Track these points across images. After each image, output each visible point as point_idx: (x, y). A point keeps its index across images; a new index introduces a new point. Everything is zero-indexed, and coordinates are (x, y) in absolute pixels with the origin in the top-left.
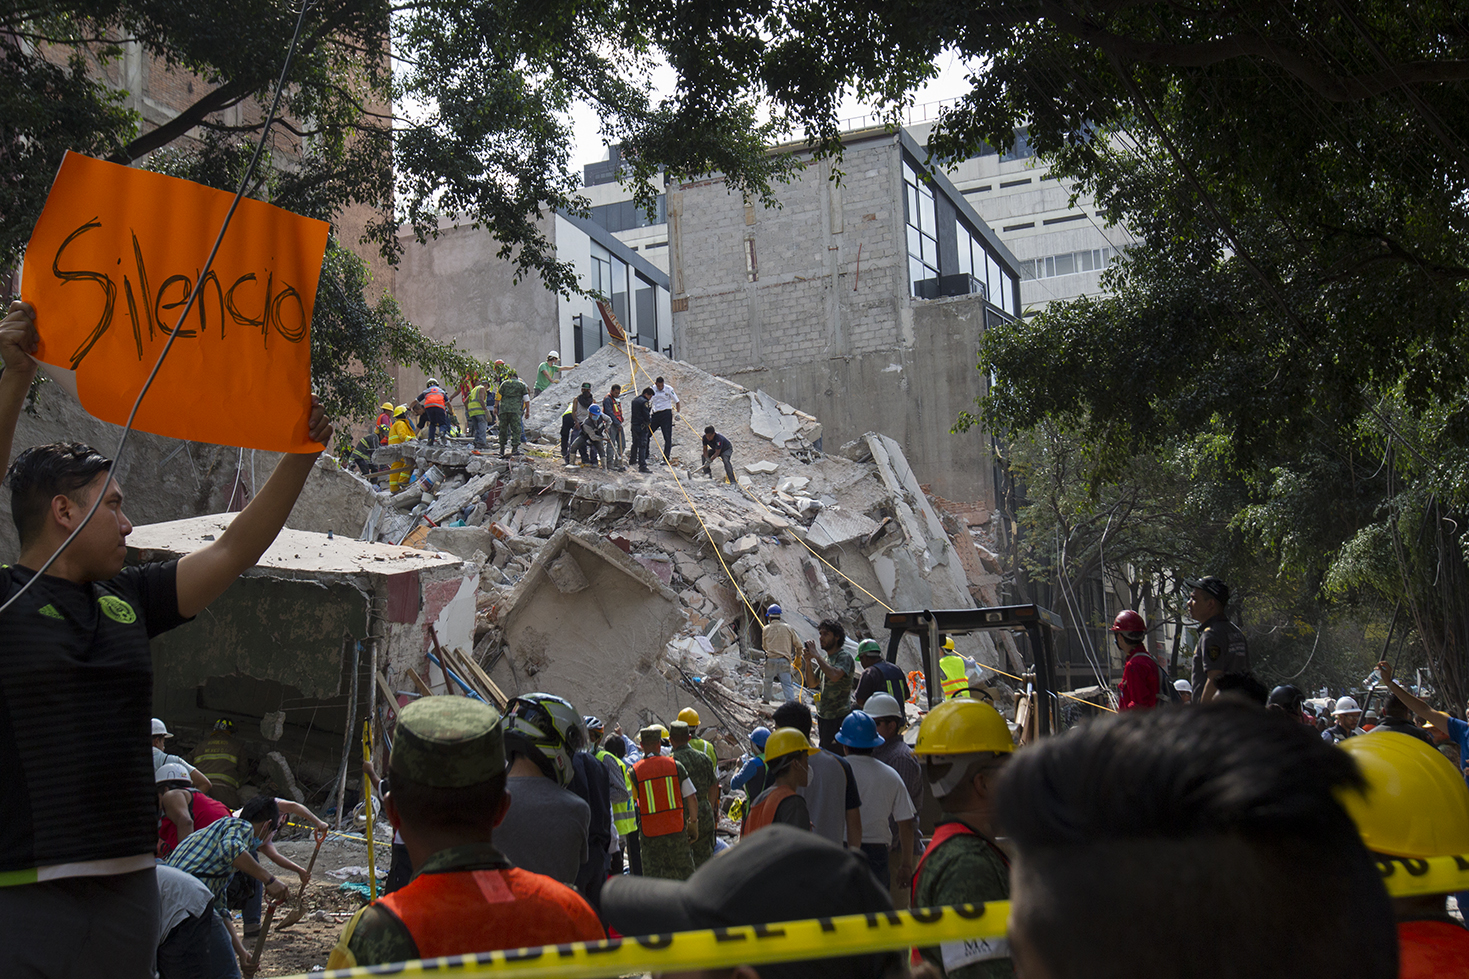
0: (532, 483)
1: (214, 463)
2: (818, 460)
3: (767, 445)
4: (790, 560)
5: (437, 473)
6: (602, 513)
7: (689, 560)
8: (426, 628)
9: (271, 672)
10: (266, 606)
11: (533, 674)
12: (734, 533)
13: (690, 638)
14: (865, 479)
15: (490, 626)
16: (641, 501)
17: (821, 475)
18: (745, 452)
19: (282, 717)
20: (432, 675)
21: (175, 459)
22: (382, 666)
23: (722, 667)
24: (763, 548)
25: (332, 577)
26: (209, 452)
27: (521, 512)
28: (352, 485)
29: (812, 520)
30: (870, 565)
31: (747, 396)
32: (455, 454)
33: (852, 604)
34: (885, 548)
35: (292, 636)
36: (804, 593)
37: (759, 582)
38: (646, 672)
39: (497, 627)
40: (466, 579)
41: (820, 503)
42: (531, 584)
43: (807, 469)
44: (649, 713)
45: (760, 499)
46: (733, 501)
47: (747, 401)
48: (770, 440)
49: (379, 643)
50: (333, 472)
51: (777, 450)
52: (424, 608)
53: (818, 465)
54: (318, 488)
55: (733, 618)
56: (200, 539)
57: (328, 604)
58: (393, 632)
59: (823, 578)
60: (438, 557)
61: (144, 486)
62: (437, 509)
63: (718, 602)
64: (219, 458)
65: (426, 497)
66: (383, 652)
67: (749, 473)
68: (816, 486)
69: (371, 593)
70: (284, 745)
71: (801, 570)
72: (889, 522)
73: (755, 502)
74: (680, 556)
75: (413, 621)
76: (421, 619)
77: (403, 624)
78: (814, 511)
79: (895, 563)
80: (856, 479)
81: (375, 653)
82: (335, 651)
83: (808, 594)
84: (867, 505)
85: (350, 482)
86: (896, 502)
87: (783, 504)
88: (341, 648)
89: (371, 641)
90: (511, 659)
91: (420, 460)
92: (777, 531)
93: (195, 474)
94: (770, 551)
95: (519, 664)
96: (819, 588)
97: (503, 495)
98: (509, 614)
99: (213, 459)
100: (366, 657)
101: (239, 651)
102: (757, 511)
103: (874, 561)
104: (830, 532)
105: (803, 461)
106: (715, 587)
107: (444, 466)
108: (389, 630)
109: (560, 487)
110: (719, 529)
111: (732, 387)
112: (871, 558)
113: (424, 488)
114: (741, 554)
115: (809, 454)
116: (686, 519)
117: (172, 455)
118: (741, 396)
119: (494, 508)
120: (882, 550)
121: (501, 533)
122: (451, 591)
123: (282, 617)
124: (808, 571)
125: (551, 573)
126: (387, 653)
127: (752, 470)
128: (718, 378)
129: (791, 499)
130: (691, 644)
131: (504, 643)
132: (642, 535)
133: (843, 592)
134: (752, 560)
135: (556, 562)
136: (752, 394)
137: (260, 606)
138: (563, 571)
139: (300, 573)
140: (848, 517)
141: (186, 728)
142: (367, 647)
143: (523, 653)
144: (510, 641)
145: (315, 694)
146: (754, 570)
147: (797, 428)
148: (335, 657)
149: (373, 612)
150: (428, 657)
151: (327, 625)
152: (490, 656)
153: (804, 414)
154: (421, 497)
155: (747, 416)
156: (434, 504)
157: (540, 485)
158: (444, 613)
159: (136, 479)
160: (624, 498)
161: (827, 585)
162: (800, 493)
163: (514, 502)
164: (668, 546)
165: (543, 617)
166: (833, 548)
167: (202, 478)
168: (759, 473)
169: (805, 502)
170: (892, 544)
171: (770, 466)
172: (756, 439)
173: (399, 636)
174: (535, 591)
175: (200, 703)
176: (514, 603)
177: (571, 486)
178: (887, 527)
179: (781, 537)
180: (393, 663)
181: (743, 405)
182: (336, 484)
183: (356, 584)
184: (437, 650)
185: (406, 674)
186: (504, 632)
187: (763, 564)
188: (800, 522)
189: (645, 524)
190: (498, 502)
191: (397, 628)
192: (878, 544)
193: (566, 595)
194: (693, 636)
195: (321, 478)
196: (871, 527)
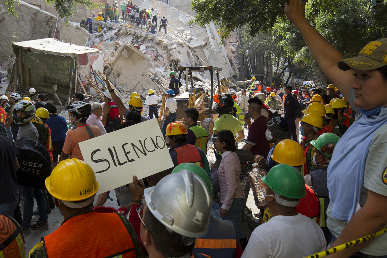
0: (127, 32)
1: (52, 26)
2: (193, 27)
3: (182, 23)
4: (184, 50)
5: (106, 29)
6: (141, 39)
7: (161, 50)
8: (90, 66)
9: (54, 76)
10: (52, 61)
11: (119, 76)
12: (171, 44)
13: (159, 68)
14: (204, 32)
15: (109, 65)
16: (150, 37)
17: (194, 31)
18: (177, 25)
19: (56, 86)
20: (92, 77)
21: (42, 25)
22: (79, 75)
23: (165, 75)
24: (177, 48)
25: (66, 54)
26: (50, 23)
27: (124, 38)
28: (83, 32)
29: (190, 41)
30: (203, 52)
31: (179, 12)
32: (110, 25)
33: (199, 61)
34: (207, 48)
35: (58, 68)
36: (187, 58)
37: (176, 55)
38: (143, 76)
39: (110, 66)
40: (100, 55)
41: (192, 37)
42: (118, 56)
43: (191, 29)
44: (143, 86)
45: (179, 36)
46: (172, 37)
47: (179, 13)
48: (183, 22)
49: (78, 70)
50: (79, 28)
51: (184, 25)
52: (89, 61)
53: (193, 28)
54: (75, 32)
55: (170, 63)
56: (39, 44)
57: (66, 61)
58: (81, 67)
59: (191, 55)
60: (94, 50)
61: (36, 31)
62: (106, 37)
63: (167, 60)
64: (53, 25)
65: (104, 34)
66: (79, 72)
67: (177, 30)
68: (192, 33)
69: (75, 58)
70: (57, 92)
71: (187, 53)
72: (207, 42)
73: (177, 37)
74: (159, 49)
75: (86, 64)
76: (88, 64)
77: (84, 65)
78: (191, 39)
79: (209, 51)
80: (202, 32)
81: (77, 72)
82: (67, 71)
83: (188, 58)
84: (204, 38)
85: (83, 31)
86: (209, 37)
87: (184, 37)
88: (69, 71)
89: (76, 69)
90: (114, 73)
91: (103, 26)
92: (181, 44)
93: (48, 28)
94: (179, 48)
95: (115, 74)
96: (190, 57)
97: (120, 34)
98: (113, 63)
99: (51, 25)
100: (75, 73)
101: (47, 71)
102: (177, 39)
103: (204, 51)
104: (194, 44)
105: (190, 27)
106: (166, 56)
107: (108, 27)
108: (80, 67)
109: (133, 33)
110: (167, 43)
111: (176, 10)
112: (203, 50)
113: (104, 32)
114: (172, 49)
115: (191, 26)
116: (160, 41)
117: (42, 24)
118: (177, 12)
119: (118, 37)
120: (206, 48)
121: (118, 43)
122: (96, 58)
123: (56, 63)
124: (188, 53)
125: (122, 54)
126: (80, 72)
127: (178, 29)
128: (173, 7)
129: (186, 36)
130: (159, 69)
131: (112, 69)
132: (150, 44)
133: (197, 58)
134: (174, 50)
135: (123, 51)
136: (180, 11)
137: (51, 61)
138: (125, 53)
139: (59, 53)
140: (199, 41)
141: (39, 87)
142: (75, 70)
143: (116, 72)
144: (113, 69)
145: (64, 81)
146: (175, 53)
147: (189, 20)
148: (67, 73)
149: (76, 63)
150: (91, 73)
151: (66, 65)
152: (109, 72)
153: (191, 16)
154: (103, 34)
155: (178, 17)
156: (105, 36)
157: (128, 32)
158: (95, 63)
159: (34, 29)
160: (147, 36)
161: (192, 56)
162: (188, 35)
163: (123, 36)
164: (156, 47)
165: (121, 63)
166: (195, 48)
167: (49, 29)
168: (180, 30)
169: (189, 37)
170: (208, 47)
171: (182, 28)
172: (180, 22)
173: (83, 68)
174: (119, 58)
175: (46, 81)
176: (114, 60)
177: (135, 32)
178: (207, 43)
179: (182, 45)
180: (82, 74)
181: (178, 14)
182: (79, 31)
183: (71, 56)
184: (93, 71)
185: (85, 77)
186: (112, 67)
187: (177, 51)
188: (187, 42)
189: (151, 42)
190: (119, 36)
191: (82, 66)
192: (205, 47)
193: (125, 58)
194: (160, 67)
195: (76, 30)
196: (204, 43)
